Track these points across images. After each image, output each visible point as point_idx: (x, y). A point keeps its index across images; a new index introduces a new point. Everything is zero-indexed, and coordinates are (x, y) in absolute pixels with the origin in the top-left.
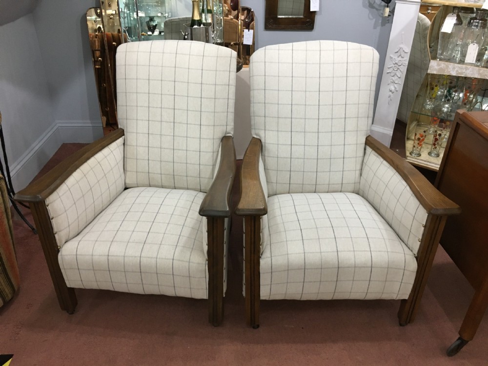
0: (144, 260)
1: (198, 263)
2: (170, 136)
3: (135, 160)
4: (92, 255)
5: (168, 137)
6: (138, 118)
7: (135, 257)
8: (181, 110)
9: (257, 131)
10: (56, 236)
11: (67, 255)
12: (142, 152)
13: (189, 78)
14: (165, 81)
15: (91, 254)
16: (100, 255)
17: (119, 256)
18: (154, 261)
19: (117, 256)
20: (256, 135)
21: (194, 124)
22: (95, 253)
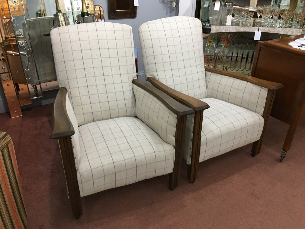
0: (137, 158)
1: (169, 150)
2: (103, 85)
3: (81, 106)
4: (103, 166)
5: (102, 86)
6: (78, 77)
7: (131, 158)
8: (107, 66)
9: (151, 73)
10: (75, 160)
11: (84, 172)
12: (85, 99)
13: (109, 46)
14: (93, 49)
15: (101, 165)
16: (108, 165)
17: (121, 161)
18: (143, 157)
19: (119, 161)
20: (150, 75)
21: (117, 75)
22: (104, 164)
